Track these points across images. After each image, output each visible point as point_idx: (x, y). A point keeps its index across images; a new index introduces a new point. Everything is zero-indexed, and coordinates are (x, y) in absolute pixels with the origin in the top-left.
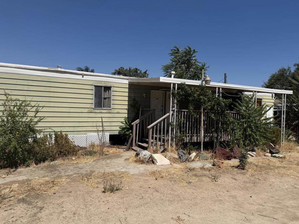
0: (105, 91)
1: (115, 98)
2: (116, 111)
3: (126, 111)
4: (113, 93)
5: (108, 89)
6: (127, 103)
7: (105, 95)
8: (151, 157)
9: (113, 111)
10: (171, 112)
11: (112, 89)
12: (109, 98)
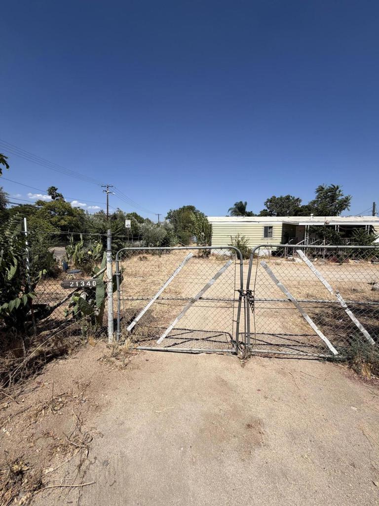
0: (269, 229)
1: (275, 232)
2: (275, 239)
3: (281, 239)
4: (273, 230)
5: (271, 227)
6: (281, 234)
7: (269, 231)
8: (293, 259)
9: (274, 239)
10: (305, 240)
11: (273, 227)
12: (272, 232)
